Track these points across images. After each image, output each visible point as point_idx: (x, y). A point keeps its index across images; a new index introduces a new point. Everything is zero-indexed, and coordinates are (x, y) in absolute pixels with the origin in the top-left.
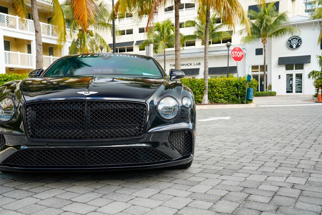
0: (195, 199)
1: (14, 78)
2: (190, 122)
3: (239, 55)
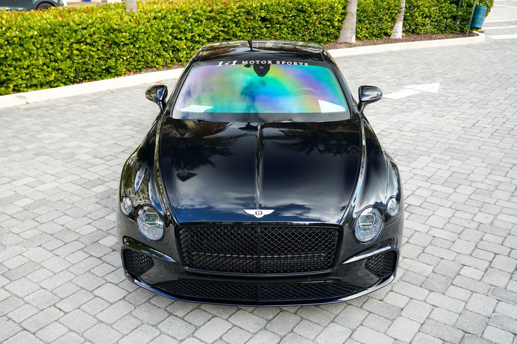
1: (97, 23)
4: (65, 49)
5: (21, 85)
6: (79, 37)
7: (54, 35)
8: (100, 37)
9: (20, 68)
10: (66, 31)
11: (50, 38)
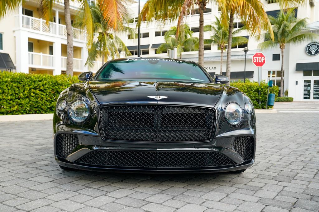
0: (266, 205)
1: (48, 79)
2: (251, 128)
3: (260, 61)
4: (26, 92)
6: (36, 85)
7: (21, 82)
8: (49, 87)
11: (18, 84)
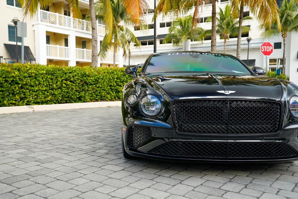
3: (268, 50)
4: (58, 83)
5: (31, 101)
6: (67, 77)
7: (54, 74)
8: (78, 78)
9: (33, 91)
10: (61, 73)
11: (51, 76)
